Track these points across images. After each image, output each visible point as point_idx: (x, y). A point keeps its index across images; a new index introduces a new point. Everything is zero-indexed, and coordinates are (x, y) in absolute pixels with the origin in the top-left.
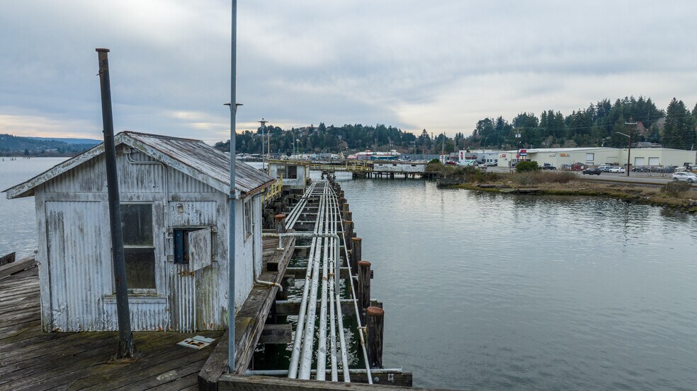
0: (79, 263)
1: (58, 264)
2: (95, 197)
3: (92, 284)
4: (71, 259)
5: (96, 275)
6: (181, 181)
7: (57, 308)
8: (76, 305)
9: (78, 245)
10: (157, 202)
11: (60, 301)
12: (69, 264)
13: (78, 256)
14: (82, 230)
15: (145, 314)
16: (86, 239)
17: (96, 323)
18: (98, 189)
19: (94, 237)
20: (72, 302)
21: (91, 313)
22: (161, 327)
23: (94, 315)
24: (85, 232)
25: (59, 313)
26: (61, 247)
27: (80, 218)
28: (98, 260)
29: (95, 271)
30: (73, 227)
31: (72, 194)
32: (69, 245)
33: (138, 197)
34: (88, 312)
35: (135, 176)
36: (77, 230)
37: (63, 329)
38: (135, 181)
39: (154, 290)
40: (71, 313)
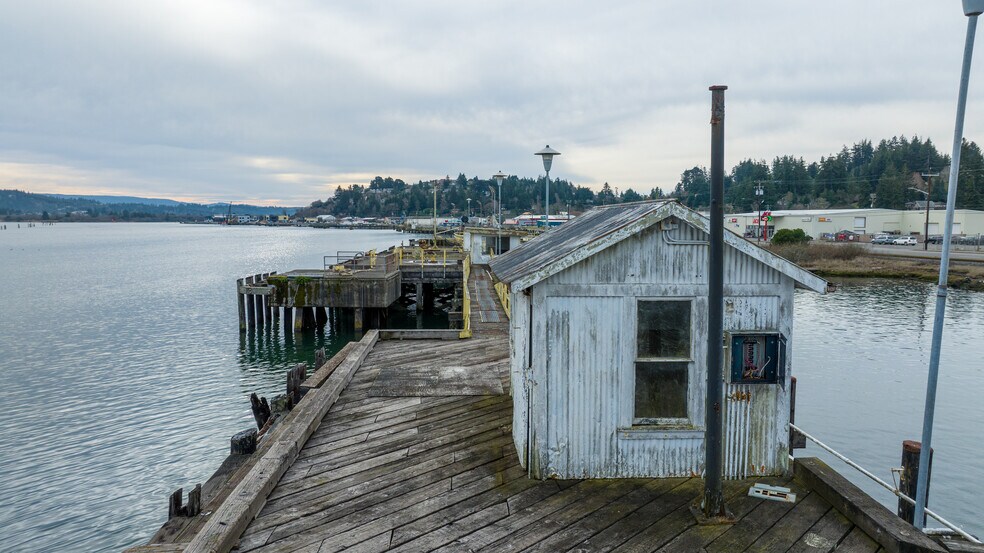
0: (587, 383)
1: (560, 384)
2: (616, 291)
3: (603, 413)
4: (577, 378)
5: (610, 400)
6: (733, 269)
7: (554, 446)
8: (581, 441)
9: (587, 358)
10: (699, 298)
11: (559, 437)
12: (574, 383)
13: (587, 372)
14: (594, 337)
15: (673, 454)
16: (598, 347)
17: (606, 466)
18: (619, 280)
19: (610, 347)
20: (575, 437)
21: (599, 453)
22: (694, 471)
23: (604, 456)
24: (598, 339)
25: (558, 453)
26: (565, 360)
27: (593, 320)
28: (614, 378)
29: (609, 395)
30: (582, 333)
31: (584, 287)
32: (575, 358)
33: (675, 291)
34: (596, 451)
35: (671, 260)
36: (588, 337)
37: (561, 475)
38: (671, 268)
39: (686, 420)
40: (574, 453)
